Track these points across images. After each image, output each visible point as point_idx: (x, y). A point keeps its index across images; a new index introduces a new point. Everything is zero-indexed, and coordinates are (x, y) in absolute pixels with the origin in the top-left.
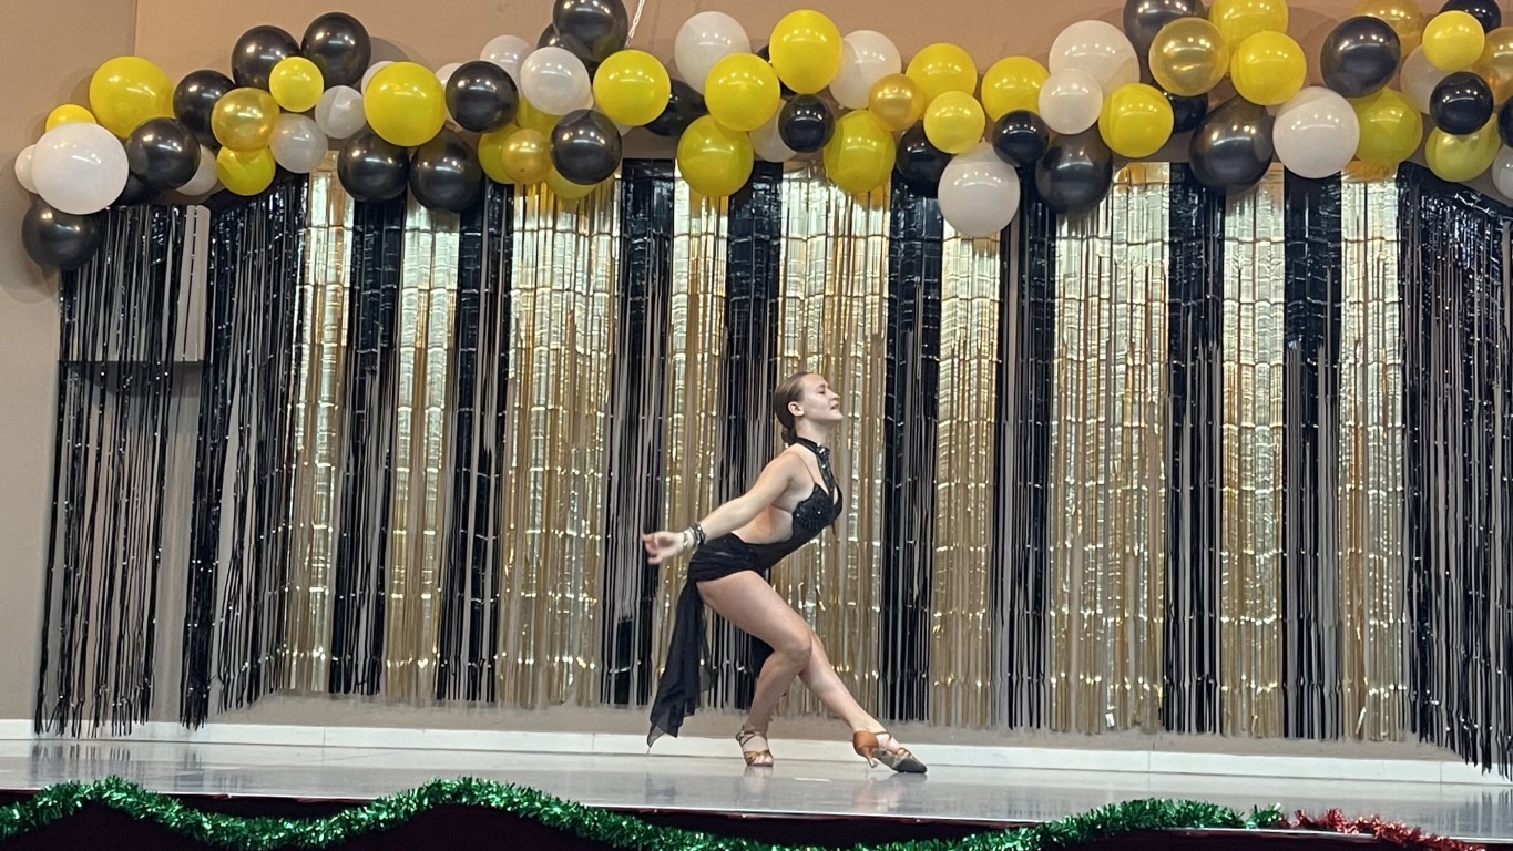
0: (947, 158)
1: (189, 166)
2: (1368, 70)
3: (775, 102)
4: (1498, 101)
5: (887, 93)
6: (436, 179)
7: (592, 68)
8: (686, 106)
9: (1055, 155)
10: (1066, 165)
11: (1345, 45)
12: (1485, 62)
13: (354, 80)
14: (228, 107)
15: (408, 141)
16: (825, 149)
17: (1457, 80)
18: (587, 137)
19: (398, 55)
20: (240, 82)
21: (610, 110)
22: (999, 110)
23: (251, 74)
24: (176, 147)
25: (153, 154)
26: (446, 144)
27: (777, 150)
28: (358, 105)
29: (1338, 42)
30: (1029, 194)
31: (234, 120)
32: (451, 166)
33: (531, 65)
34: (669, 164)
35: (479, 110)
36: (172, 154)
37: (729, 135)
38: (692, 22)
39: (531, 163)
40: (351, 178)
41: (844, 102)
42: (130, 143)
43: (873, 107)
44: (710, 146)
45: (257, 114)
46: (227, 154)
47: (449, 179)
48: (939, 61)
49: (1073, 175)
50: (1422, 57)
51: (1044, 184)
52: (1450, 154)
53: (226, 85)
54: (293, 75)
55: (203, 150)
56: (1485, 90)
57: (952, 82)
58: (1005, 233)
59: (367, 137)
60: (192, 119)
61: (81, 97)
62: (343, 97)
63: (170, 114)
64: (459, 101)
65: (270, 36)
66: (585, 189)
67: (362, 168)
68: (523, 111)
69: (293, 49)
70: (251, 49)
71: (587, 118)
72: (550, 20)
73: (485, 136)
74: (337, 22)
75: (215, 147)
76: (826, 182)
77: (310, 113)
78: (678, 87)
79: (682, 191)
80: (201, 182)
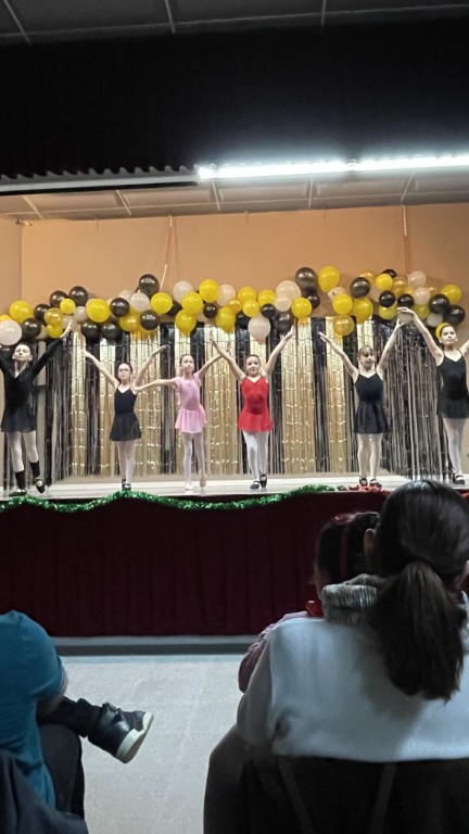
0: (250, 318)
1: (38, 331)
2: (361, 292)
3: (202, 305)
4: (397, 297)
5: (232, 302)
6: (107, 331)
7: (150, 298)
8: (177, 308)
9: (278, 317)
10: (281, 319)
11: (356, 285)
12: (393, 287)
13: (84, 305)
14: (48, 314)
15: (100, 321)
16: (217, 319)
17: (385, 293)
18: (150, 317)
19: (96, 297)
20: (52, 306)
21: (156, 309)
22: (262, 304)
23: (55, 304)
24: (35, 325)
25: (28, 328)
26: (110, 321)
27: (203, 318)
28: (85, 312)
29: (354, 283)
30: (272, 327)
31: (51, 317)
32: (113, 327)
33: (133, 298)
34: (173, 324)
35: (118, 311)
36: (33, 328)
37: (188, 315)
38: (177, 285)
39: (135, 326)
40: (84, 331)
41: (220, 304)
42: (22, 325)
43: (228, 306)
44: (184, 318)
45: (57, 315)
46: (49, 327)
47: (111, 331)
48: (246, 292)
49: (284, 322)
50: (376, 288)
51: (276, 324)
52: (384, 312)
53: (48, 308)
54: (66, 304)
55: (43, 326)
56: (392, 294)
57: (249, 298)
58: (267, 338)
59: (89, 321)
60: (39, 318)
61: (7, 313)
62: (81, 310)
63: (32, 316)
64: (114, 309)
65: (59, 293)
66: (150, 332)
67: (86, 328)
68: (131, 311)
69: (66, 297)
70: (55, 297)
71: (149, 312)
72: (137, 285)
73: (121, 319)
74: (78, 289)
75: (46, 325)
76: (217, 327)
77: (72, 314)
78: (175, 302)
79: (177, 331)
80: (42, 335)
